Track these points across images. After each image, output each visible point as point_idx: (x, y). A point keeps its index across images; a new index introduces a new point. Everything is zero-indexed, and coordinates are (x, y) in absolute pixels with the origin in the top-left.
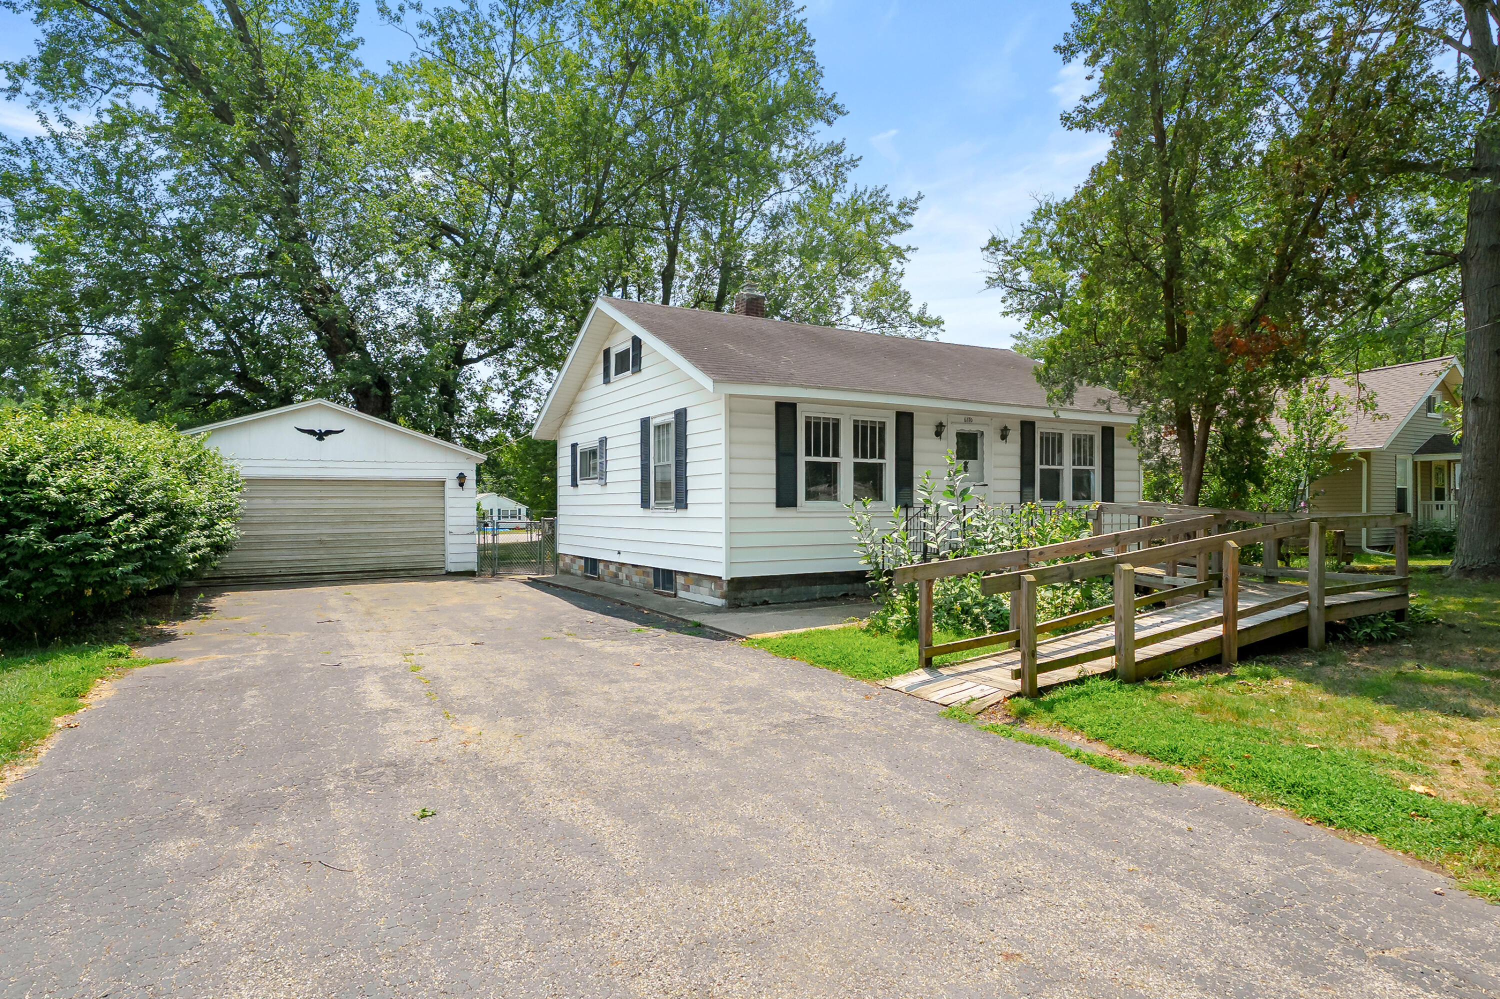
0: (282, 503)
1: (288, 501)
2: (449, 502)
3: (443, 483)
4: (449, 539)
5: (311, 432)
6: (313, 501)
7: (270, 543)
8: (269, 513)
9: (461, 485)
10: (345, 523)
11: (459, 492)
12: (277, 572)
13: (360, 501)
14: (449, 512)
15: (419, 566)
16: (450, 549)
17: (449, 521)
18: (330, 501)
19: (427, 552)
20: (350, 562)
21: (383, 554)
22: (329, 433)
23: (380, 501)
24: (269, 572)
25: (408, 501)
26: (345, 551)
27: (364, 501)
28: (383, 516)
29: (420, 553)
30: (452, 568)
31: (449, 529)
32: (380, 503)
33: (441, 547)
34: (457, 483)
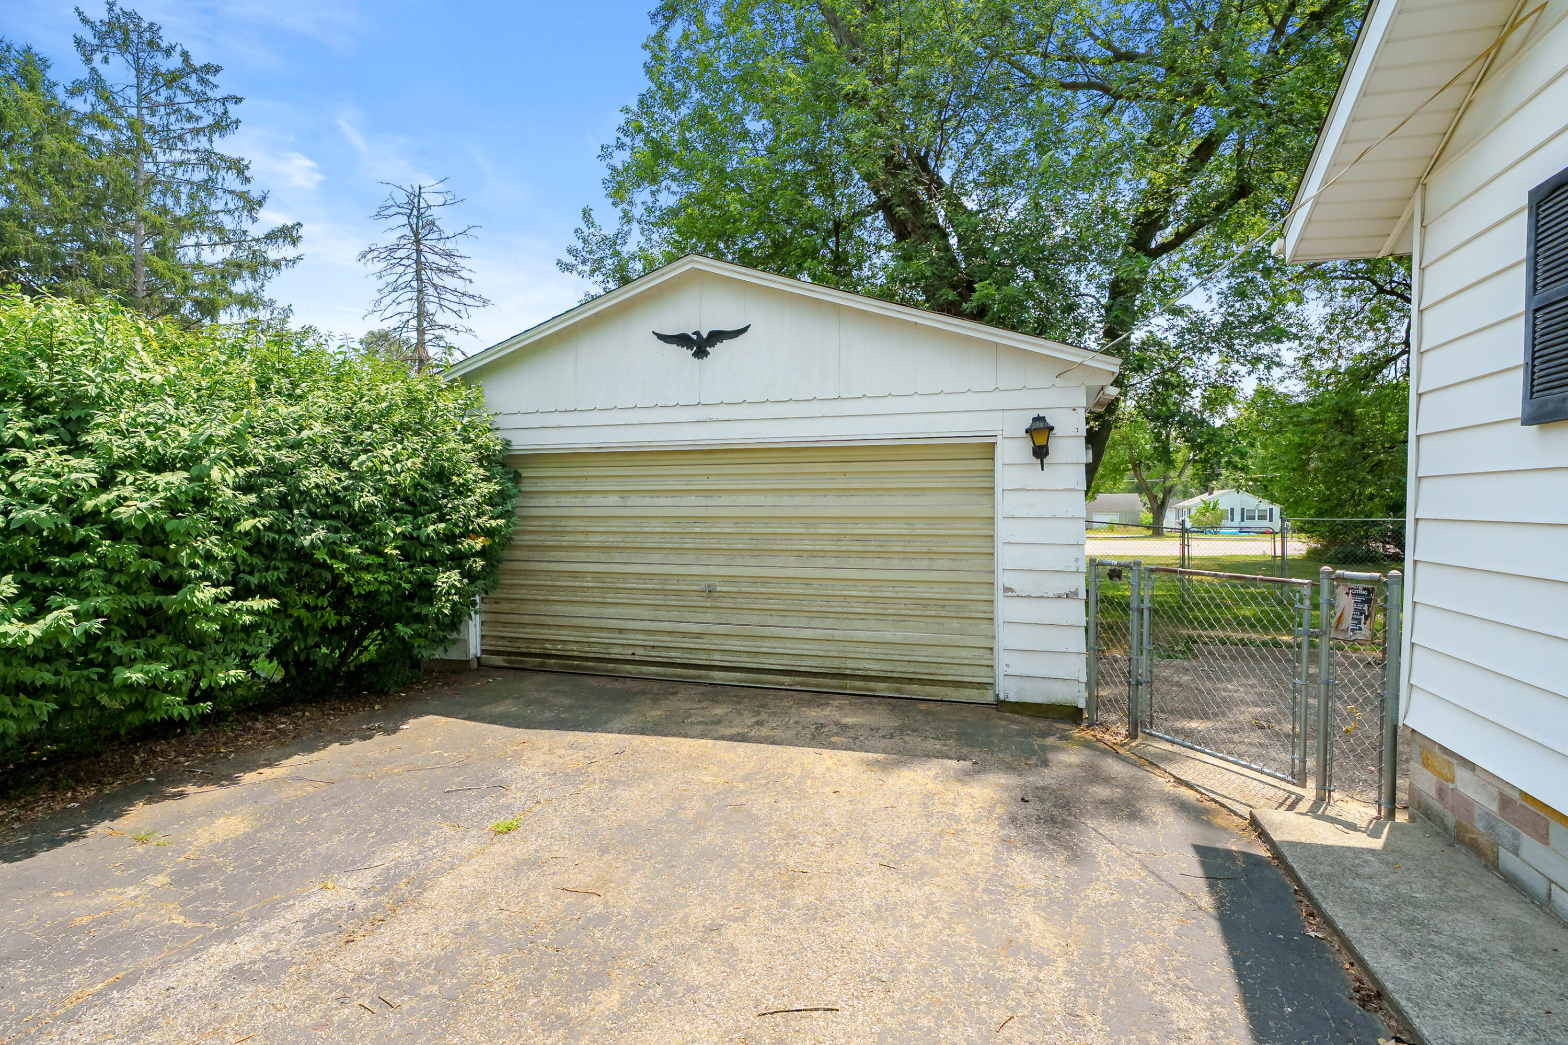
0: (640, 505)
1: (647, 501)
2: (1005, 505)
3: (988, 450)
4: (1005, 609)
5: (682, 340)
6: (693, 500)
7: (619, 590)
8: (615, 525)
9: (1041, 452)
10: (757, 553)
11: (1032, 475)
12: (627, 653)
13: (787, 500)
14: (1004, 530)
15: (923, 671)
16: (1006, 637)
17: (1005, 557)
18: (725, 500)
19: (945, 639)
20: (766, 646)
21: (838, 634)
22: (717, 336)
23: (832, 500)
24: (615, 653)
25: (899, 500)
26: (755, 619)
27: (797, 500)
28: (837, 538)
29: (928, 638)
30: (1010, 691)
31: (1003, 579)
32: (832, 506)
33: (984, 625)
34: (1026, 447)
